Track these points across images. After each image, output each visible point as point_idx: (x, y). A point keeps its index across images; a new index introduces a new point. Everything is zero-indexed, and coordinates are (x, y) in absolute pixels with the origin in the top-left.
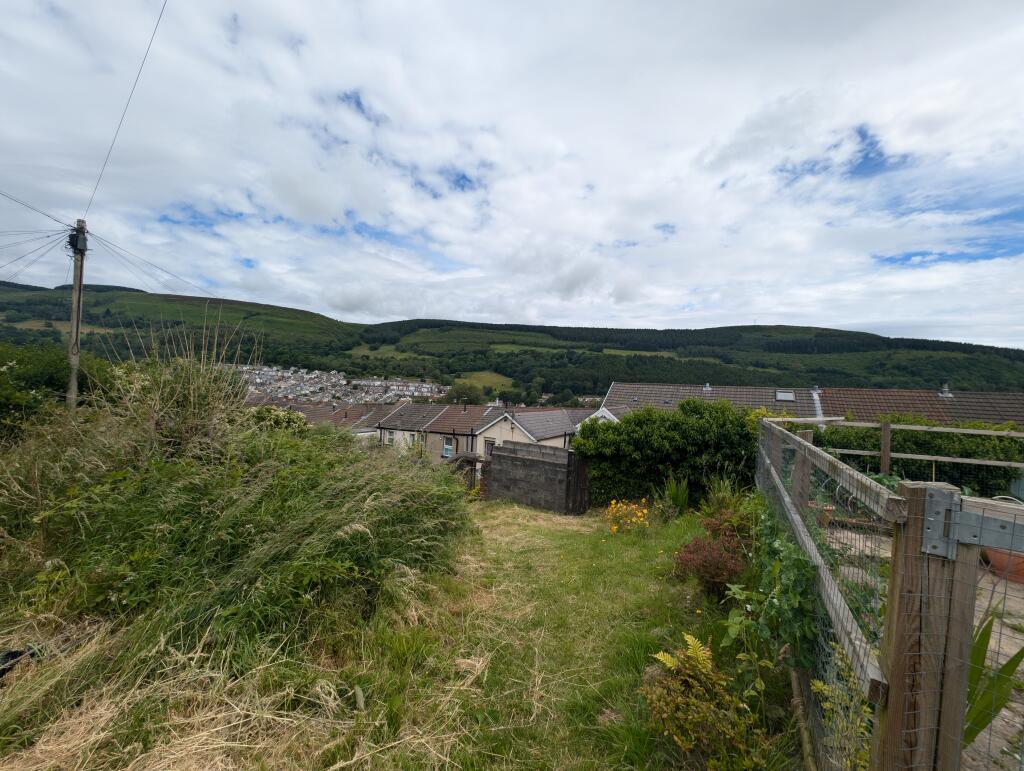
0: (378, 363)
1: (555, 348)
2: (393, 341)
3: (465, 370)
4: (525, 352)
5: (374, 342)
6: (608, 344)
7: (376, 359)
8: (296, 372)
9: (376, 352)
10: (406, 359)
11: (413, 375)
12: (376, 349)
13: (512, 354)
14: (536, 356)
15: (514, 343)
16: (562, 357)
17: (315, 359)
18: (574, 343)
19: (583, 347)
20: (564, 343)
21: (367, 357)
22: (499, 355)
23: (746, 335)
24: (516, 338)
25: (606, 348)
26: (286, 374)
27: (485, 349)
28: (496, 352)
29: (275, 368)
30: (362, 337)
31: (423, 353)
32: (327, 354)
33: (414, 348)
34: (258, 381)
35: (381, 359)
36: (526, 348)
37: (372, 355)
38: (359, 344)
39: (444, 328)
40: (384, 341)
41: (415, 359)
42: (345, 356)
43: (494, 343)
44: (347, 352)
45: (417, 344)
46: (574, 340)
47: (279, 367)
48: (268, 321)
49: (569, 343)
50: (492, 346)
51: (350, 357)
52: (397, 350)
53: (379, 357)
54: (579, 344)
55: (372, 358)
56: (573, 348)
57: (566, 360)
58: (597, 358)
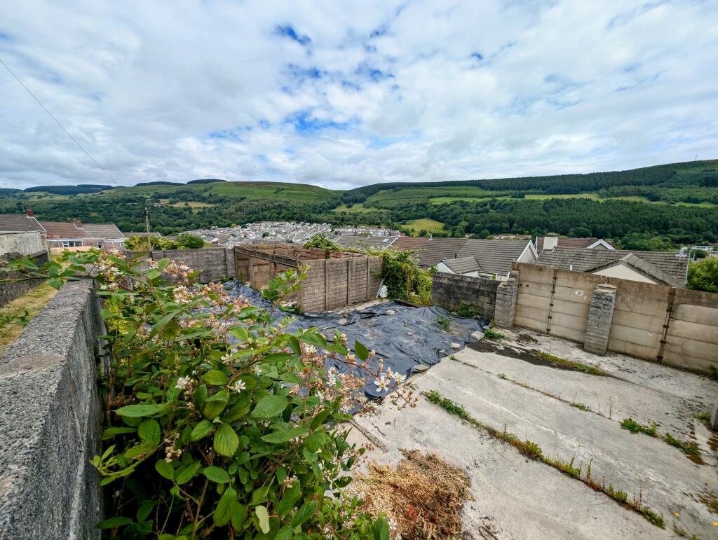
0: (351, 217)
1: (481, 197)
2: (361, 201)
3: (409, 219)
4: (456, 203)
5: (350, 202)
6: (530, 191)
7: (350, 214)
8: (303, 225)
9: (350, 209)
10: (369, 213)
11: (373, 224)
12: (350, 207)
13: (445, 205)
14: (464, 205)
15: (448, 196)
16: (485, 204)
17: (313, 216)
18: (499, 192)
19: (507, 195)
20: (489, 193)
21: (345, 213)
22: (435, 206)
23: (682, 172)
24: (451, 192)
25: (528, 194)
26: (299, 227)
27: (425, 202)
28: (434, 204)
29: (292, 223)
30: (342, 199)
31: (381, 208)
32: (321, 212)
33: (375, 205)
34: (284, 231)
35: (353, 214)
36: (458, 199)
37: (347, 211)
38: (340, 205)
39: (398, 188)
40: (356, 201)
41: (375, 212)
42: (331, 213)
43: (432, 197)
44: (333, 210)
45: (377, 202)
46: (500, 189)
47: (295, 222)
48: (288, 194)
49: (494, 193)
50: (431, 200)
51: (334, 213)
52: (364, 207)
53: (352, 212)
54: (503, 193)
55: (347, 213)
56: (496, 196)
57: (488, 207)
58: (516, 203)
